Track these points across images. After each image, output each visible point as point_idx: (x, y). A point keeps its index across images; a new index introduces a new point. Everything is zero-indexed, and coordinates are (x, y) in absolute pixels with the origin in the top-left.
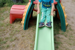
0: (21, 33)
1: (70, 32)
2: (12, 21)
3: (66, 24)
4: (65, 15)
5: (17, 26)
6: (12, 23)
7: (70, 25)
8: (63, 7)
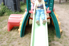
0: (18, 40)
1: (65, 38)
2: (10, 29)
3: (61, 30)
4: (59, 23)
5: (14, 33)
6: (10, 31)
7: (64, 32)
8: (56, 16)
